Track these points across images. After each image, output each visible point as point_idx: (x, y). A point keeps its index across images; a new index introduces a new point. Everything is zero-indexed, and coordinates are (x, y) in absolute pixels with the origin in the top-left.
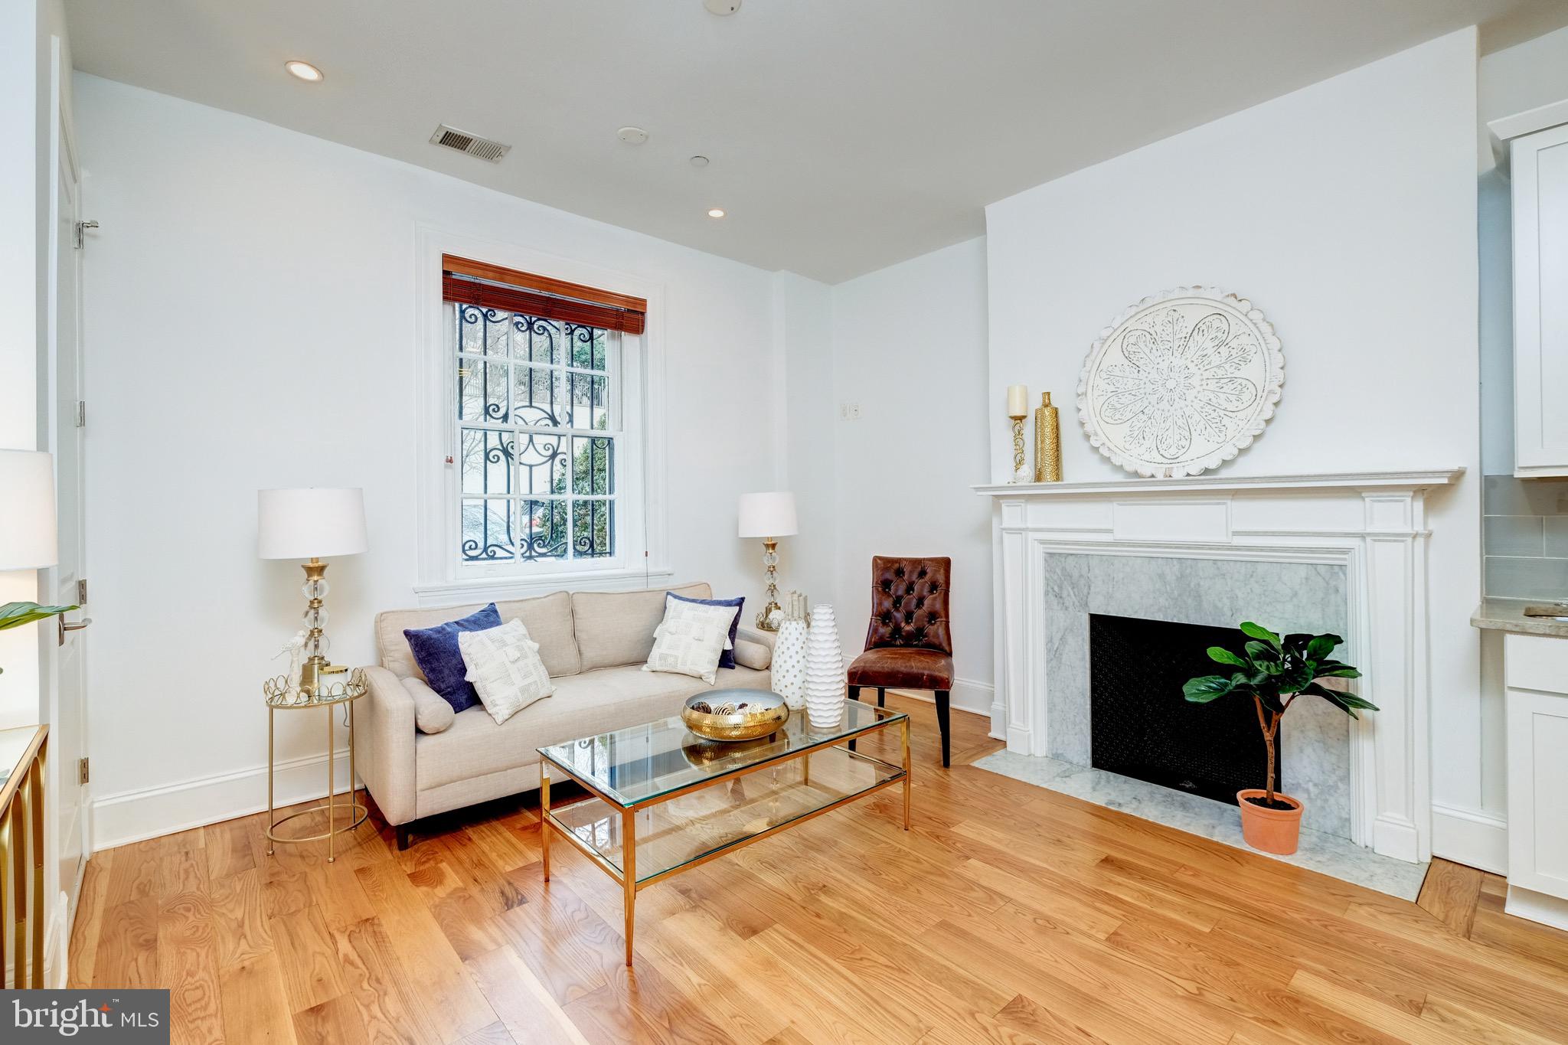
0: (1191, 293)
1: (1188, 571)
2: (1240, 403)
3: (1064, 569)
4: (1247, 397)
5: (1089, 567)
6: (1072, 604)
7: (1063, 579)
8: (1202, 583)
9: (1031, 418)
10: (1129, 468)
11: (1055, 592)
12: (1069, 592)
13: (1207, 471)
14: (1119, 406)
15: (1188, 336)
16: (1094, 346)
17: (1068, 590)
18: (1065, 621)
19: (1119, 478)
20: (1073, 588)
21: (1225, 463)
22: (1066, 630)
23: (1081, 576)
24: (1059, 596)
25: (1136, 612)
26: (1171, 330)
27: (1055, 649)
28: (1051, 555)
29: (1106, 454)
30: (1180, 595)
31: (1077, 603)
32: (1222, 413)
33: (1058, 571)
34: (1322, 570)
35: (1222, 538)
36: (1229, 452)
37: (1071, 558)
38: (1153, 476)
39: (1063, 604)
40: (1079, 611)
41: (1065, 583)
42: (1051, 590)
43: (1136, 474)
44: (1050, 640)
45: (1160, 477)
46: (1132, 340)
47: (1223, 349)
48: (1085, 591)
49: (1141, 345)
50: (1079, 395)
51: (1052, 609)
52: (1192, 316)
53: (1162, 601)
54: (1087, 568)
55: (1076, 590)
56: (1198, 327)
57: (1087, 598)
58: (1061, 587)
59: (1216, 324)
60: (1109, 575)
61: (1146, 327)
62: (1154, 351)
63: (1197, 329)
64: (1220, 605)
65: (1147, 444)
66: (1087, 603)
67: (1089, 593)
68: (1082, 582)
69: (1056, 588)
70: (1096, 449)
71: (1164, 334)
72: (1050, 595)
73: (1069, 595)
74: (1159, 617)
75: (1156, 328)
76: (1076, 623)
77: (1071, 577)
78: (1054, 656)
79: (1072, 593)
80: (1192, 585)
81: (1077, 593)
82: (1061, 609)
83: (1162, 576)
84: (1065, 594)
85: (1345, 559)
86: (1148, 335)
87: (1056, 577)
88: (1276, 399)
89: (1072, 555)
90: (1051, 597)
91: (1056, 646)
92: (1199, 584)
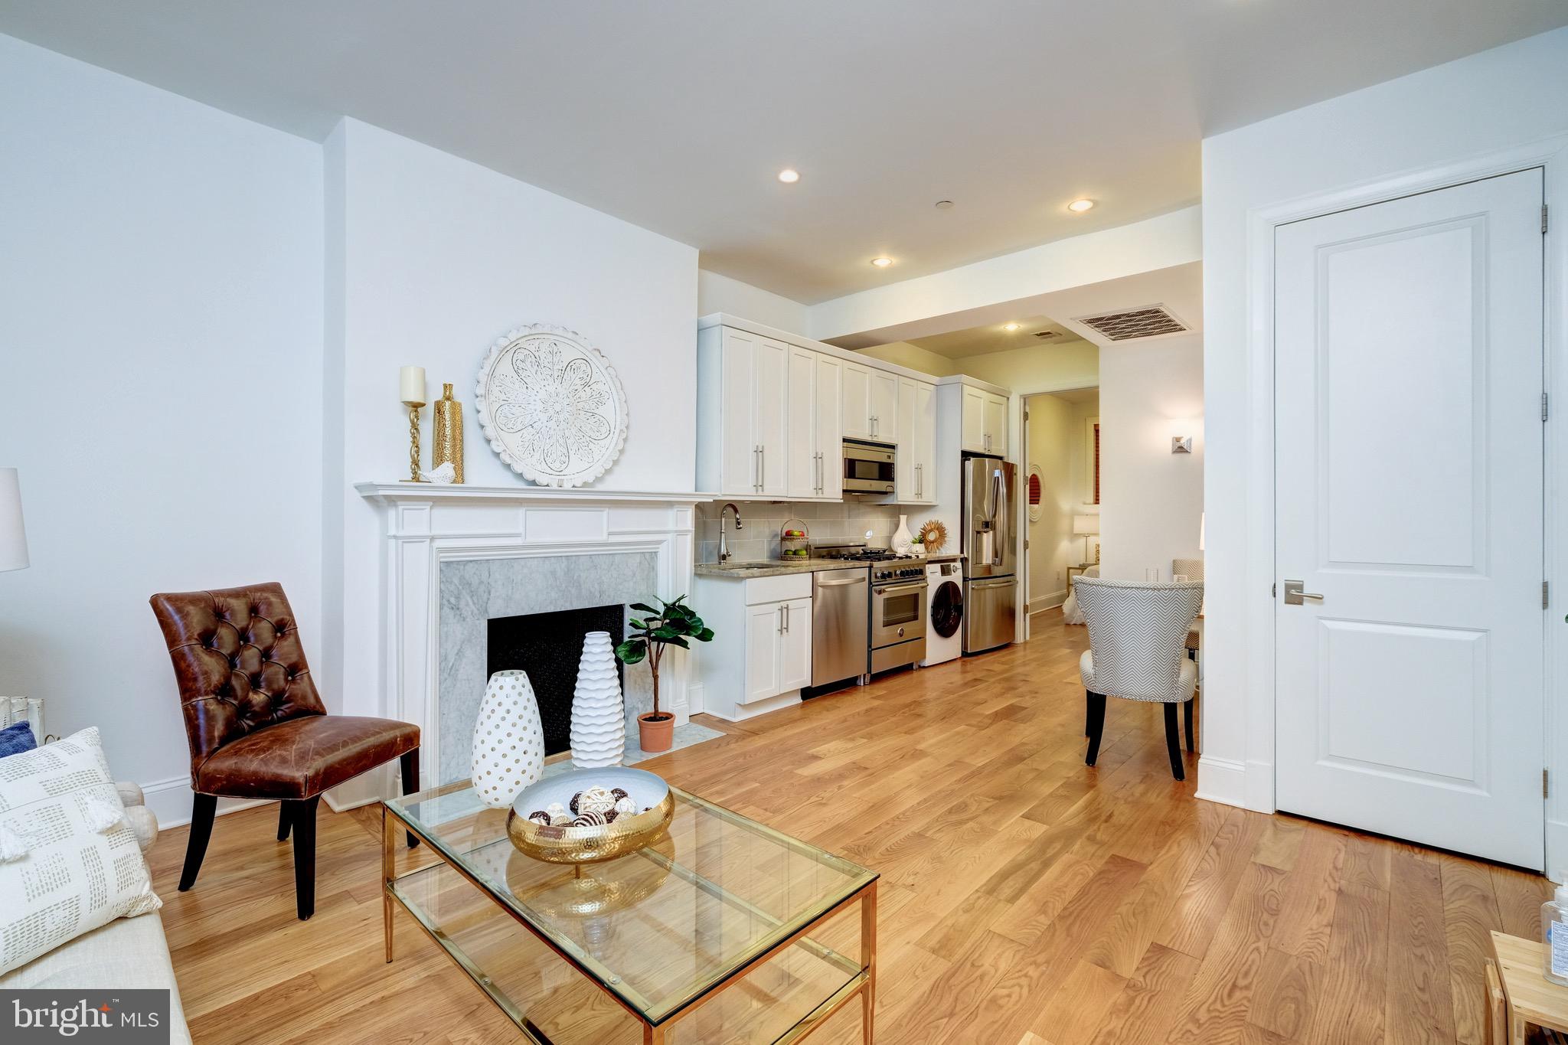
0: (570, 335)
1: (572, 567)
2: (598, 434)
3: (462, 578)
4: (604, 430)
5: (489, 572)
6: (470, 613)
7: (461, 587)
8: (582, 575)
9: (430, 409)
10: (529, 477)
11: (449, 603)
12: (468, 602)
13: (585, 484)
14: (510, 416)
15: (564, 369)
16: (492, 350)
17: (466, 598)
18: (463, 634)
19: (521, 485)
20: (472, 597)
21: (598, 480)
22: (463, 642)
23: (481, 582)
24: (455, 608)
25: (532, 609)
26: (551, 360)
27: (450, 667)
28: (448, 564)
29: (508, 461)
30: (566, 587)
31: (476, 611)
32: (588, 439)
33: (456, 581)
34: (647, 556)
35: (603, 537)
36: (598, 470)
37: (471, 565)
38: (547, 485)
39: (461, 615)
40: (478, 619)
41: (464, 592)
42: (446, 603)
43: (534, 483)
44: (443, 659)
45: (555, 486)
46: (521, 357)
47: (586, 388)
48: (485, 596)
49: (528, 363)
50: (477, 397)
51: (447, 624)
52: (568, 355)
53: (553, 595)
54: (487, 573)
55: (475, 598)
56: (570, 364)
57: (487, 603)
58: (458, 598)
59: (583, 367)
60: (509, 578)
61: (532, 348)
62: (539, 373)
63: (569, 367)
64: (592, 590)
65: (537, 455)
66: (486, 610)
67: (488, 599)
68: (482, 588)
69: (453, 600)
70: (497, 455)
71: (546, 361)
72: (445, 608)
73: (467, 605)
74: (551, 609)
75: (540, 353)
76: (475, 633)
77: (470, 584)
78: (449, 674)
79: (471, 603)
80: (575, 577)
81: (476, 601)
82: (458, 621)
83: (553, 573)
84: (462, 604)
85: (658, 548)
86: (533, 357)
87: (452, 588)
88: (624, 436)
89: (471, 561)
90: (446, 610)
91: (451, 664)
92: (580, 576)
